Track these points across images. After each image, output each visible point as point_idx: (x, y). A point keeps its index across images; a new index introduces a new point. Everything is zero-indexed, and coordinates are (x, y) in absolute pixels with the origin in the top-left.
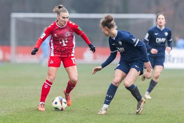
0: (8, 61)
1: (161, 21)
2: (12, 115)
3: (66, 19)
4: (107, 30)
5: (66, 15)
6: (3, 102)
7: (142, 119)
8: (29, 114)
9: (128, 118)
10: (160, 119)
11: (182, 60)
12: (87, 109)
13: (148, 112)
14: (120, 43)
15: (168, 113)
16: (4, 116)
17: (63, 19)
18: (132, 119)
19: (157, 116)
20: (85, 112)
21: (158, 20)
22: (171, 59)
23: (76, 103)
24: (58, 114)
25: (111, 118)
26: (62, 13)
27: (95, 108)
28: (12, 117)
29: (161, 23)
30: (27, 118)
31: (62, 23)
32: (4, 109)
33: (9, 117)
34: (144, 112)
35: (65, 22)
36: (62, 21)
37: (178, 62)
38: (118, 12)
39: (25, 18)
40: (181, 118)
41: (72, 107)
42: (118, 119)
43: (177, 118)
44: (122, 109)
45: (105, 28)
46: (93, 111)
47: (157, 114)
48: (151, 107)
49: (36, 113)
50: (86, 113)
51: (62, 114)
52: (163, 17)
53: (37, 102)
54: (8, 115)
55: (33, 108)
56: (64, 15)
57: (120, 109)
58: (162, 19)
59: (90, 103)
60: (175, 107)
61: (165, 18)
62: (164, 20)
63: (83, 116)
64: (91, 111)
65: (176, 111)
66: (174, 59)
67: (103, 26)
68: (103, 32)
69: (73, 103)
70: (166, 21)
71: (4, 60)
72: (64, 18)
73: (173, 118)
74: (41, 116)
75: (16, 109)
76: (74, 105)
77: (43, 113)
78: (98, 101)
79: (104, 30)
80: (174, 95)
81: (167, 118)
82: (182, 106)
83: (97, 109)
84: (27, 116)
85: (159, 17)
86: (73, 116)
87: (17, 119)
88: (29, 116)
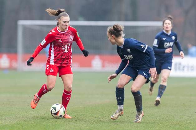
0: (15, 69)
1: (167, 26)
2: (19, 123)
3: (67, 23)
4: (114, 39)
5: (67, 19)
6: (9, 111)
7: (151, 128)
8: (36, 122)
9: (137, 127)
10: (169, 128)
11: (192, 68)
12: (95, 118)
13: (158, 120)
14: (129, 50)
15: (178, 122)
16: (11, 124)
17: (64, 24)
18: (141, 128)
19: (166, 125)
20: (93, 120)
21: (165, 25)
22: (181, 67)
23: (84, 112)
24: (66, 123)
25: (120, 127)
26: (62, 17)
27: (103, 117)
28: (19, 126)
29: (167, 28)
30: (34, 126)
31: (63, 27)
32: (10, 117)
33: (15, 125)
34: (153, 121)
35: (66, 26)
36: (63, 25)
37: (188, 70)
38: (127, 20)
39: (32, 25)
40: (191, 127)
41: (80, 116)
42: (127, 127)
43: (187, 127)
44: (131, 117)
45: (113, 36)
46: (102, 119)
47: (167, 123)
48: (160, 116)
49: (43, 122)
50: (95, 121)
51: (70, 123)
52: (170, 22)
53: (45, 111)
54: (15, 124)
55: (40, 117)
56: (65, 19)
57: (129, 118)
58: (169, 24)
59: (98, 111)
60: (185, 116)
61: (172, 23)
62: (171, 25)
63: (91, 124)
64: (100, 120)
65: (185, 120)
66: (184, 67)
67: (110, 35)
68: (110, 40)
69: (81, 112)
70: (173, 25)
71: (11, 68)
72: (65, 22)
73: (183, 126)
74: (49, 125)
75: (23, 118)
76: (82, 114)
77: (50, 122)
78: (106, 110)
79: (111, 38)
80: (183, 104)
81: (176, 127)
82: (192, 115)
83: (105, 118)
84: (34, 125)
85: (165, 22)
86: (81, 125)
87: (24, 127)
88: (36, 125)
